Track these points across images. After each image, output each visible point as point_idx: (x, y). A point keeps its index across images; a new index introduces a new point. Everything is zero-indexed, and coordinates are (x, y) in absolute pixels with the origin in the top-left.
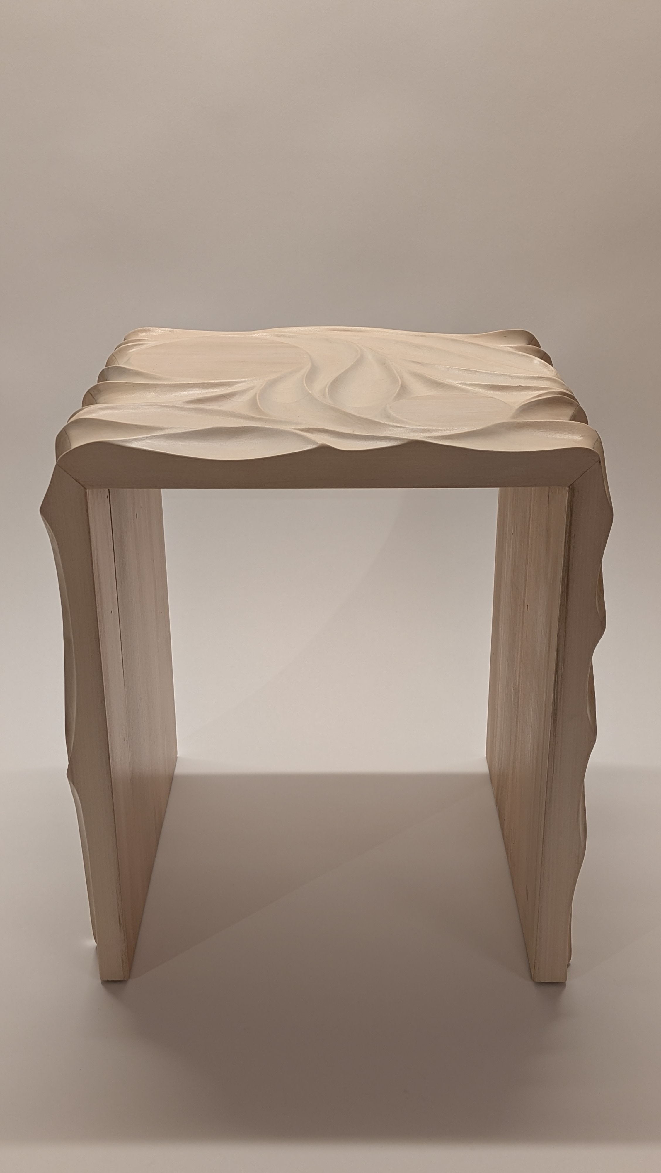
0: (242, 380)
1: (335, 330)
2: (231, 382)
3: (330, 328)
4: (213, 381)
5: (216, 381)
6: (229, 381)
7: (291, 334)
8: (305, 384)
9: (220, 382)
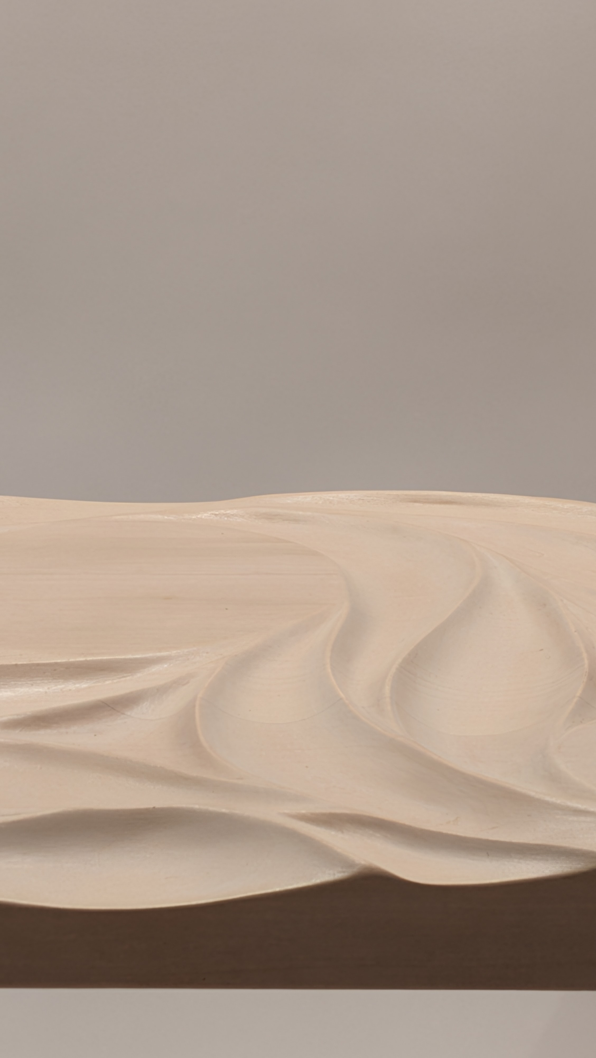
0: (159, 654)
1: (415, 501)
2: (130, 659)
3: (406, 495)
4: (82, 659)
5: (90, 658)
6: (125, 659)
7: (301, 513)
8: (329, 670)
9: (101, 661)
